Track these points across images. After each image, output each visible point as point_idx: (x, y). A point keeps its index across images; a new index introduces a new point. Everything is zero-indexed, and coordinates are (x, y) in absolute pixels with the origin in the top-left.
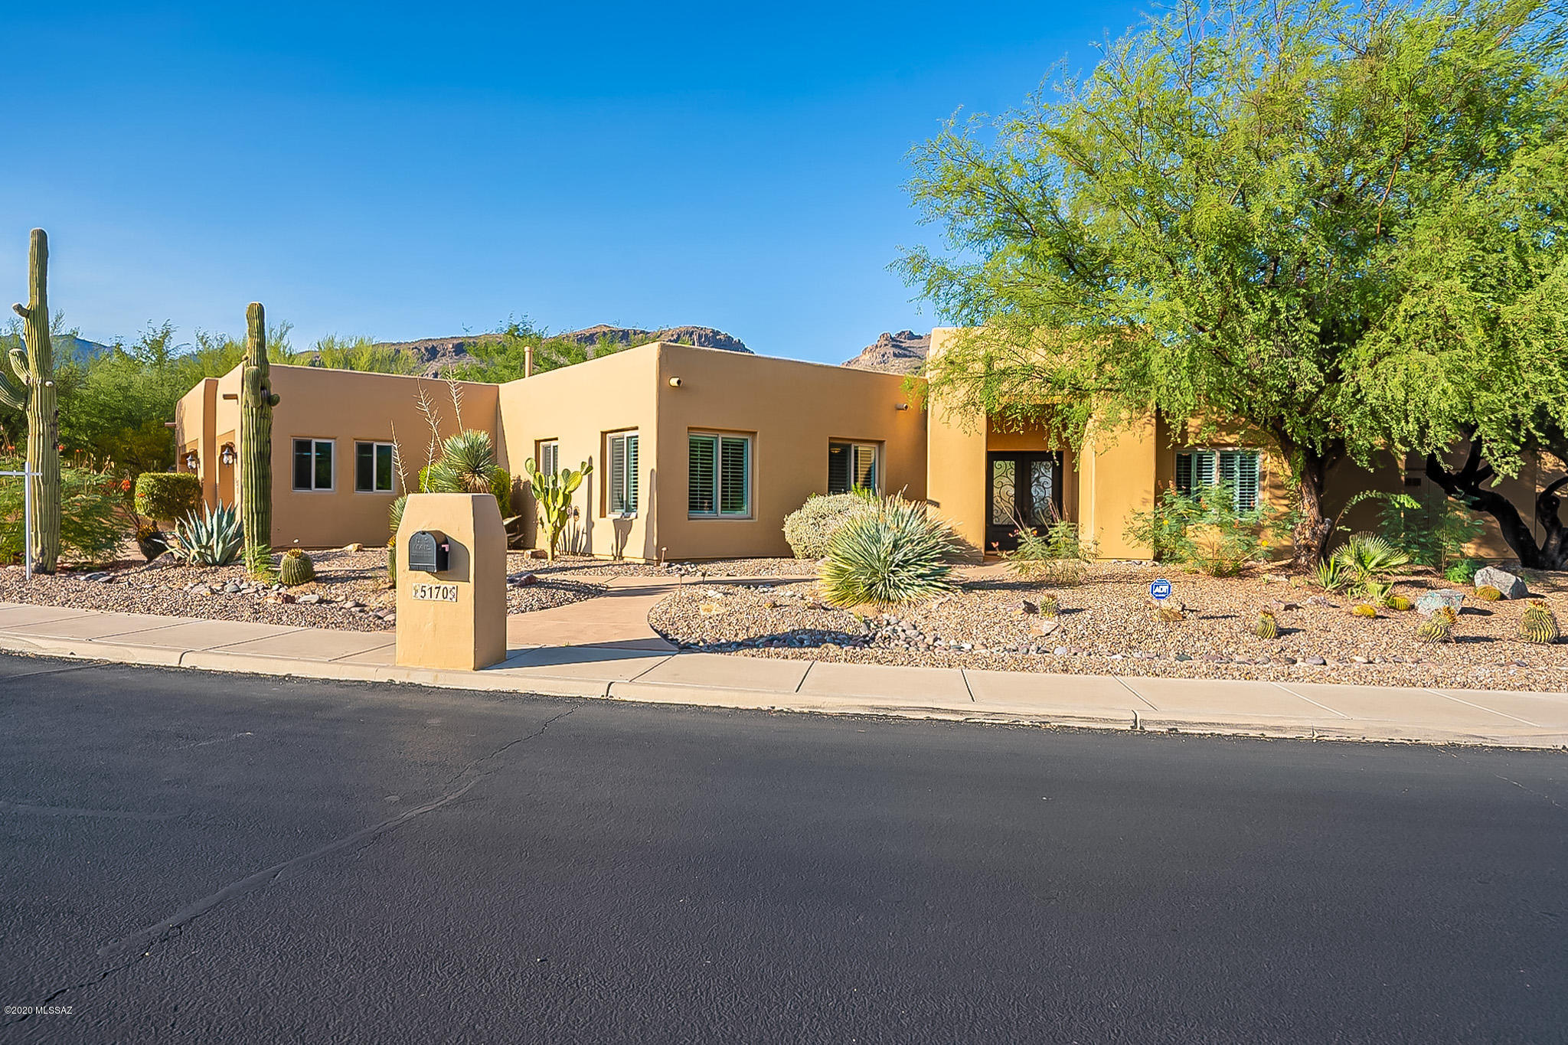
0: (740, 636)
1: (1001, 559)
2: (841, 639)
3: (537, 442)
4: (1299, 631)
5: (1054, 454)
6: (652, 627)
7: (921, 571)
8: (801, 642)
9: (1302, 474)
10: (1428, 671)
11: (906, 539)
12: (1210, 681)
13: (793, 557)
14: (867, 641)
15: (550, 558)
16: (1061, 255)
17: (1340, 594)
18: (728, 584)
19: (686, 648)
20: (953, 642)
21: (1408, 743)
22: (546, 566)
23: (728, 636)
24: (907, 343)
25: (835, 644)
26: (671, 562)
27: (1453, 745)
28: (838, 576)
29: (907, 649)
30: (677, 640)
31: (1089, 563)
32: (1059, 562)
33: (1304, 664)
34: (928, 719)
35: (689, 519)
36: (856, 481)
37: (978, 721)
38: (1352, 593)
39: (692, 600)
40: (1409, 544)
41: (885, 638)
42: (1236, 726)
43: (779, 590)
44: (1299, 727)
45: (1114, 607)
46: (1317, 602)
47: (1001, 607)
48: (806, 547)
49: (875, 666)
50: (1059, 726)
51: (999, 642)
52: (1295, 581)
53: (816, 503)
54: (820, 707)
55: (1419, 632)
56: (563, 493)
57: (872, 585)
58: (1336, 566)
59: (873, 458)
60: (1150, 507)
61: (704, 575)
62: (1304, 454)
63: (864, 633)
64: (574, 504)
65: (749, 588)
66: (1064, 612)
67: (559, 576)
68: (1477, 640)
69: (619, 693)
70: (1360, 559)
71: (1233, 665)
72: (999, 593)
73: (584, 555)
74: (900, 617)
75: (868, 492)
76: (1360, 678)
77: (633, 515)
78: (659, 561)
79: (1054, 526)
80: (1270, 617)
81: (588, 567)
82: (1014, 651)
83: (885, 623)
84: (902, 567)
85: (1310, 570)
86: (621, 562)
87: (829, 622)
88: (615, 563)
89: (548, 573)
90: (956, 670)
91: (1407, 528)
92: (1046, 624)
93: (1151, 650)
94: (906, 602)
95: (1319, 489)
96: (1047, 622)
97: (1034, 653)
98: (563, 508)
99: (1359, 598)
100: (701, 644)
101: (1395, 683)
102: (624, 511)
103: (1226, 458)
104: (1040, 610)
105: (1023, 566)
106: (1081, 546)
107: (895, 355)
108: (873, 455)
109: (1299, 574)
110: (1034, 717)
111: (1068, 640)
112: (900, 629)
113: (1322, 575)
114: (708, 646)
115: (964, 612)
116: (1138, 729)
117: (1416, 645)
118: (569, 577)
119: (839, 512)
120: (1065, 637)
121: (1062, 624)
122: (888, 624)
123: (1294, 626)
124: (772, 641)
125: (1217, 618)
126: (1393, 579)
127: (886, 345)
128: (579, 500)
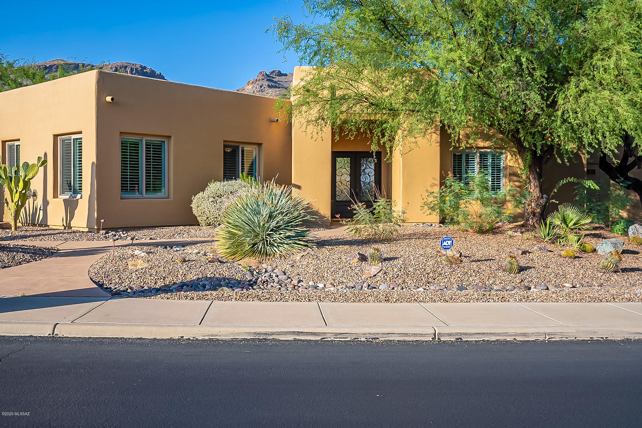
0: (159, 283)
1: (342, 225)
2: (232, 284)
3: (4, 142)
4: (531, 268)
5: (374, 154)
6: (91, 279)
7: (288, 234)
8: (204, 286)
9: (530, 167)
10: (608, 292)
11: (278, 211)
12: (480, 304)
13: (199, 225)
14: (251, 284)
15: (13, 228)
16: (379, 19)
17: (553, 243)
18: (150, 245)
19: (118, 294)
20: (311, 283)
21: (602, 339)
22: (10, 235)
23: (150, 282)
24: (277, 79)
25: (228, 287)
26: (108, 230)
27: (627, 339)
28: (230, 238)
29: (280, 289)
30: (110, 288)
31: (400, 226)
32: (381, 225)
33: (535, 290)
34: (295, 340)
35: (122, 199)
36: (242, 171)
37: (329, 339)
38: (560, 242)
39: (122, 258)
40: (590, 210)
41: (264, 282)
42: (499, 334)
43: (188, 250)
44: (537, 333)
45: (417, 256)
46: (540, 249)
47: (343, 258)
48: (208, 218)
49: (257, 302)
50: (385, 341)
51: (343, 282)
52: (526, 235)
53: (214, 187)
54: (217, 335)
55: (601, 266)
56: (24, 180)
57: (254, 245)
58: (550, 225)
59: (254, 155)
60: (437, 189)
61: (132, 239)
62: (531, 154)
63: (249, 279)
64: (32, 187)
65: (166, 248)
66: (385, 260)
67: (20, 242)
68: (633, 270)
69: (63, 331)
70: (564, 221)
71: (493, 292)
72: (341, 248)
73: (41, 225)
74: (274, 266)
75: (251, 179)
76: (569, 298)
77: (79, 196)
78: (98, 230)
79: (377, 202)
80: (514, 259)
81: (44, 235)
82: (352, 288)
83: (264, 270)
84: (275, 231)
85: (535, 227)
86: (70, 231)
87: (224, 271)
88: (65, 231)
89: (11, 239)
90: (314, 303)
91: (590, 201)
92: (373, 269)
93: (441, 284)
94: (278, 256)
95: (539, 176)
96: (374, 267)
97: (366, 289)
98: (24, 192)
99: (564, 245)
100: (129, 290)
101: (590, 300)
102: (71, 193)
103: (483, 156)
104: (369, 259)
105: (357, 229)
106: (395, 214)
107: (269, 86)
108: (254, 153)
109: (528, 231)
110: (368, 335)
111: (388, 279)
112: (274, 275)
113: (542, 232)
114: (134, 292)
115: (318, 262)
116: (437, 339)
117: (600, 275)
118: (28, 243)
119: (231, 193)
120: (386, 277)
121: (384, 268)
122: (266, 272)
123: (528, 265)
124: (183, 287)
125: (482, 261)
126: (584, 233)
127: (263, 79)
128: (36, 185)
